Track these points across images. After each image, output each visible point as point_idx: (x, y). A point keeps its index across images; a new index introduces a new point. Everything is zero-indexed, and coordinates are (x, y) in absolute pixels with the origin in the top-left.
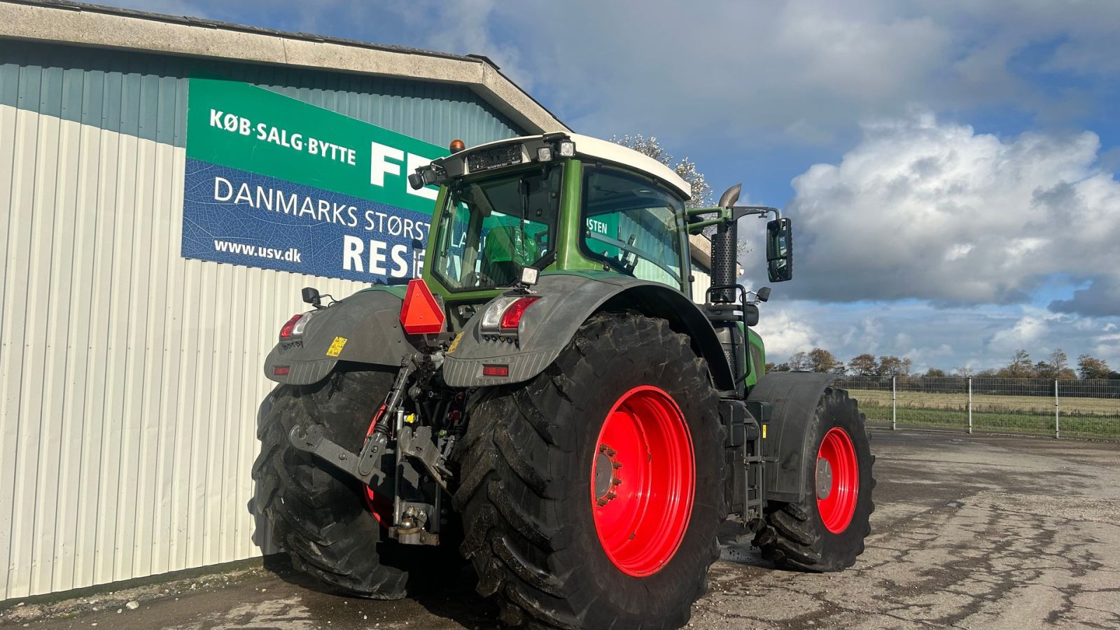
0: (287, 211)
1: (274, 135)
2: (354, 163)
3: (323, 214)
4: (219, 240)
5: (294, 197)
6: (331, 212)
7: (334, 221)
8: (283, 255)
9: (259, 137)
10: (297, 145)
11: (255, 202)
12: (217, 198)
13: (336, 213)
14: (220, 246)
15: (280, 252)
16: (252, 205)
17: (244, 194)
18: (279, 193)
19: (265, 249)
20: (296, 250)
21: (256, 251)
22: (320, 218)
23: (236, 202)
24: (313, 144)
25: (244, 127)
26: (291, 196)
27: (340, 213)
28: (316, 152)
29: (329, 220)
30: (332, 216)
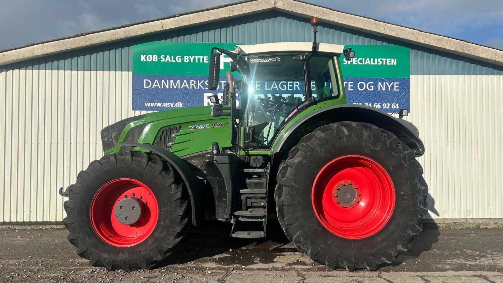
0: (175, 87)
1: (168, 59)
2: (207, 62)
3: (193, 86)
4: (147, 103)
5: (179, 81)
6: (196, 85)
7: (198, 88)
8: (174, 105)
9: (161, 61)
10: (179, 60)
11: (161, 86)
12: (145, 87)
13: (199, 84)
14: (147, 105)
15: (173, 104)
16: (160, 87)
17: (156, 84)
18: (172, 81)
19: (166, 104)
20: (180, 102)
21: (162, 105)
22: (191, 88)
23: (153, 87)
24: (186, 59)
25: (155, 58)
26: (177, 81)
27: (201, 84)
28: (188, 61)
29: (195, 88)
30: (197, 86)
